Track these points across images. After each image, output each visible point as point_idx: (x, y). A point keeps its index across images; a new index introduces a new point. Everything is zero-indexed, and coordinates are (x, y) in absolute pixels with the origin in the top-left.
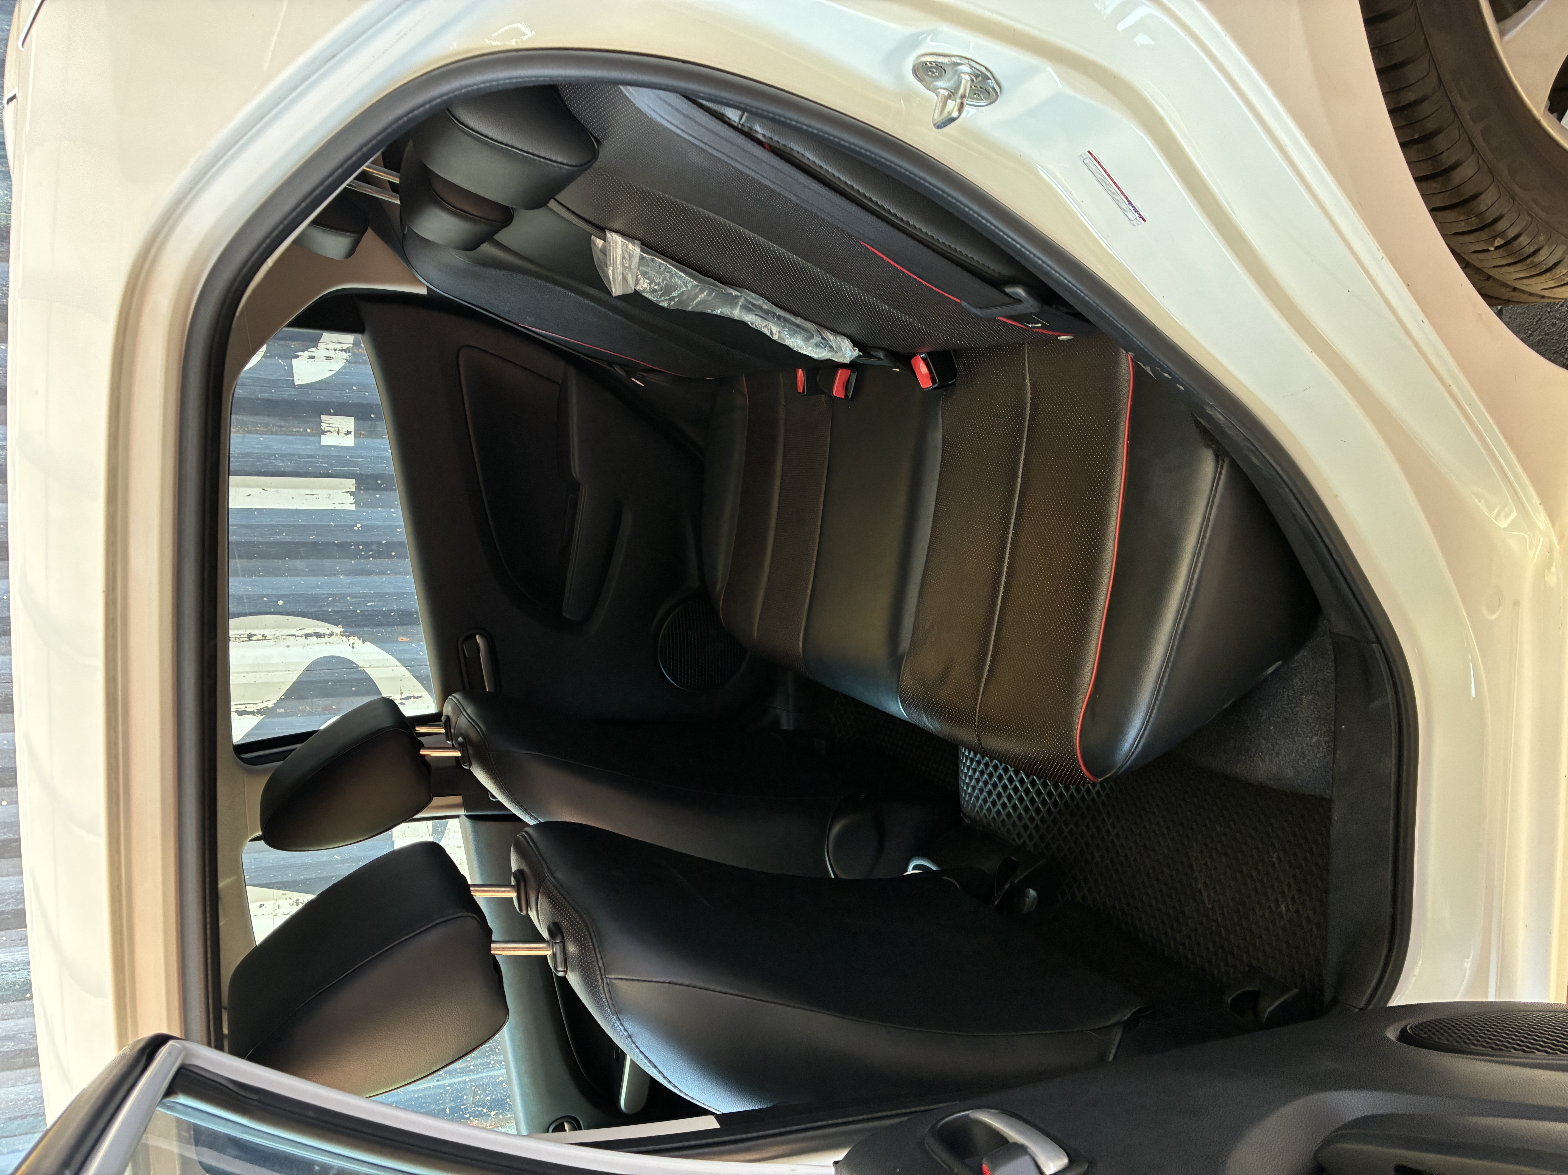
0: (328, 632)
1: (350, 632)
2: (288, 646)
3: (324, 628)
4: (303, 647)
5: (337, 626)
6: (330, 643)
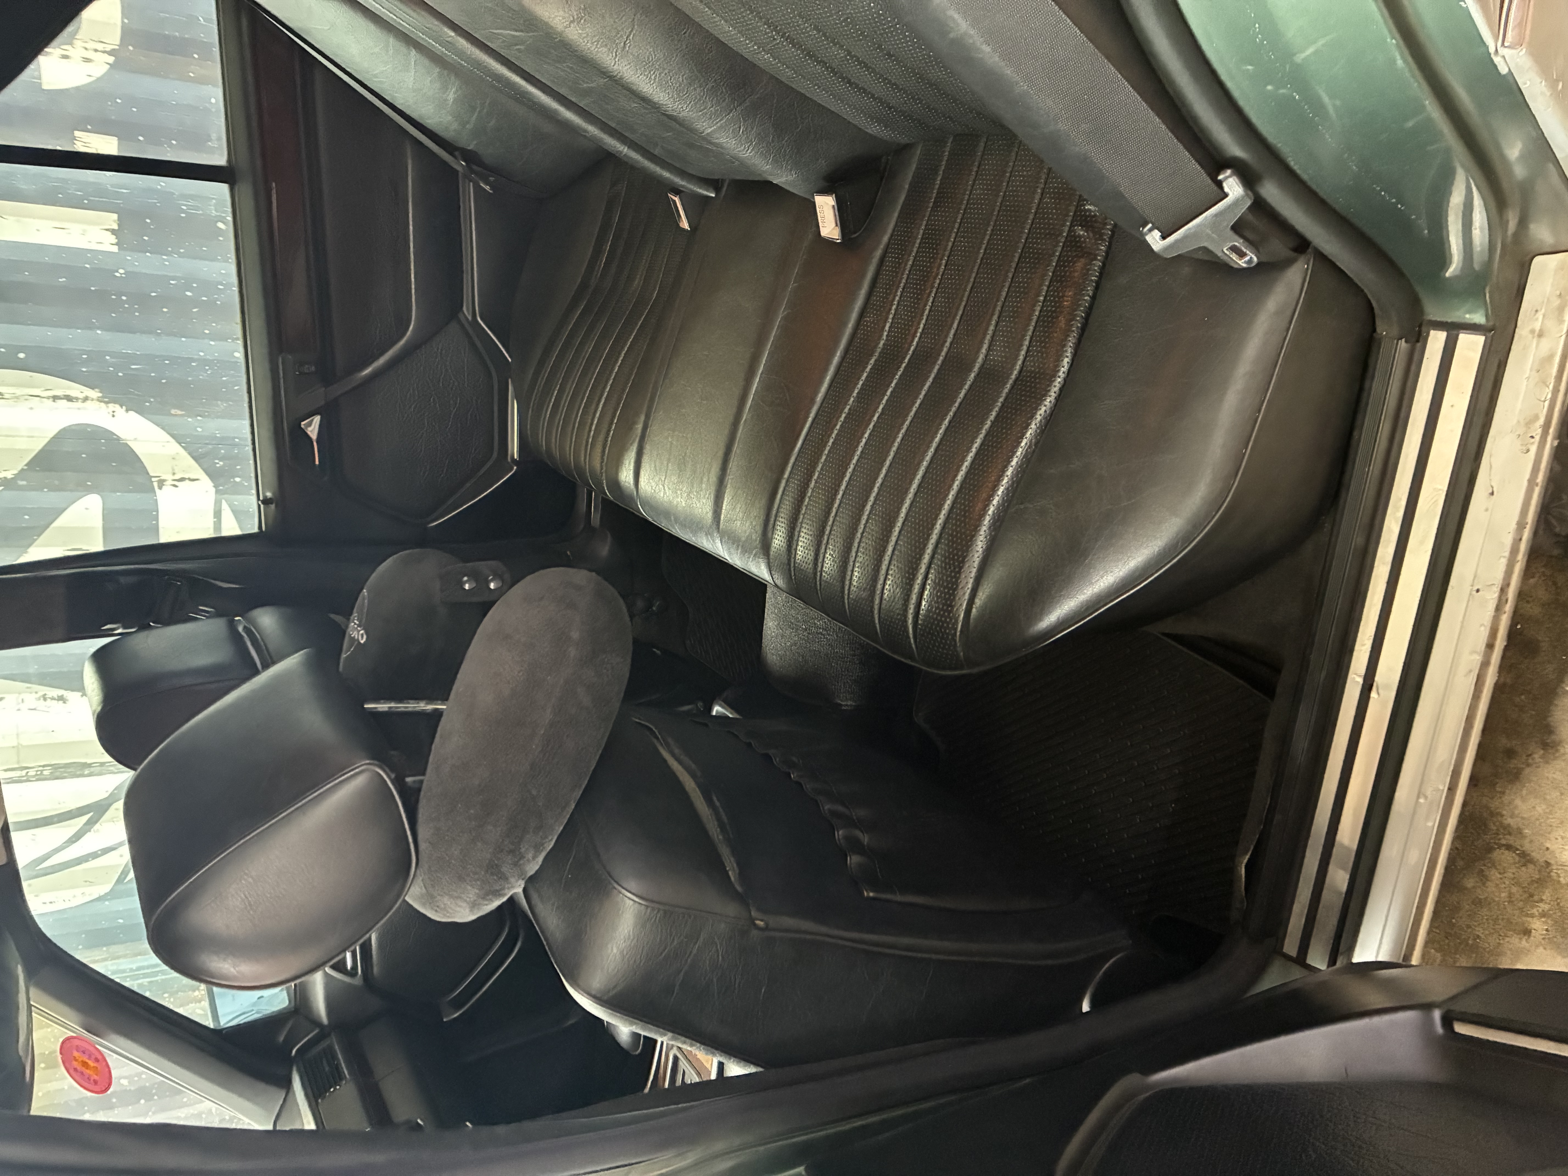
0: (81, 396)
1: (109, 398)
2: (31, 408)
3: (76, 390)
4: (51, 411)
5: (93, 389)
6: (84, 408)
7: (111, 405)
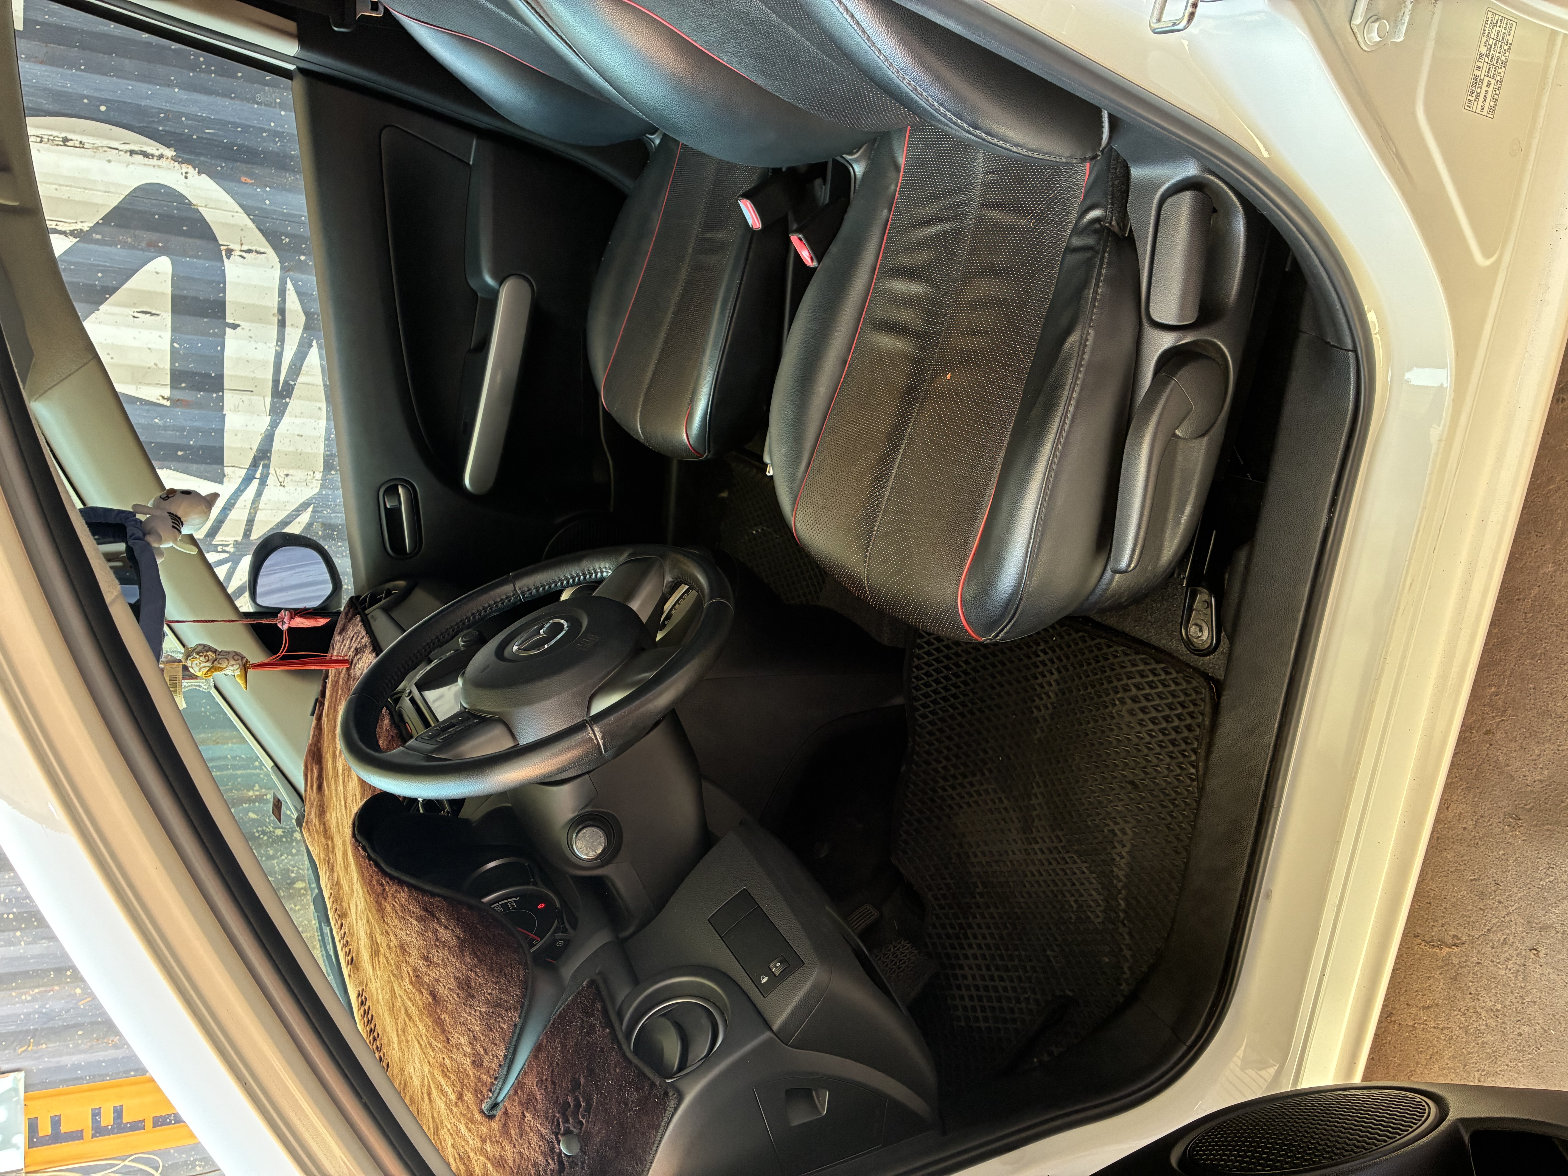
0: (157, 153)
1: (183, 158)
2: (109, 161)
3: (152, 147)
4: (128, 165)
5: (169, 147)
6: (159, 167)
7: (183, 165)
